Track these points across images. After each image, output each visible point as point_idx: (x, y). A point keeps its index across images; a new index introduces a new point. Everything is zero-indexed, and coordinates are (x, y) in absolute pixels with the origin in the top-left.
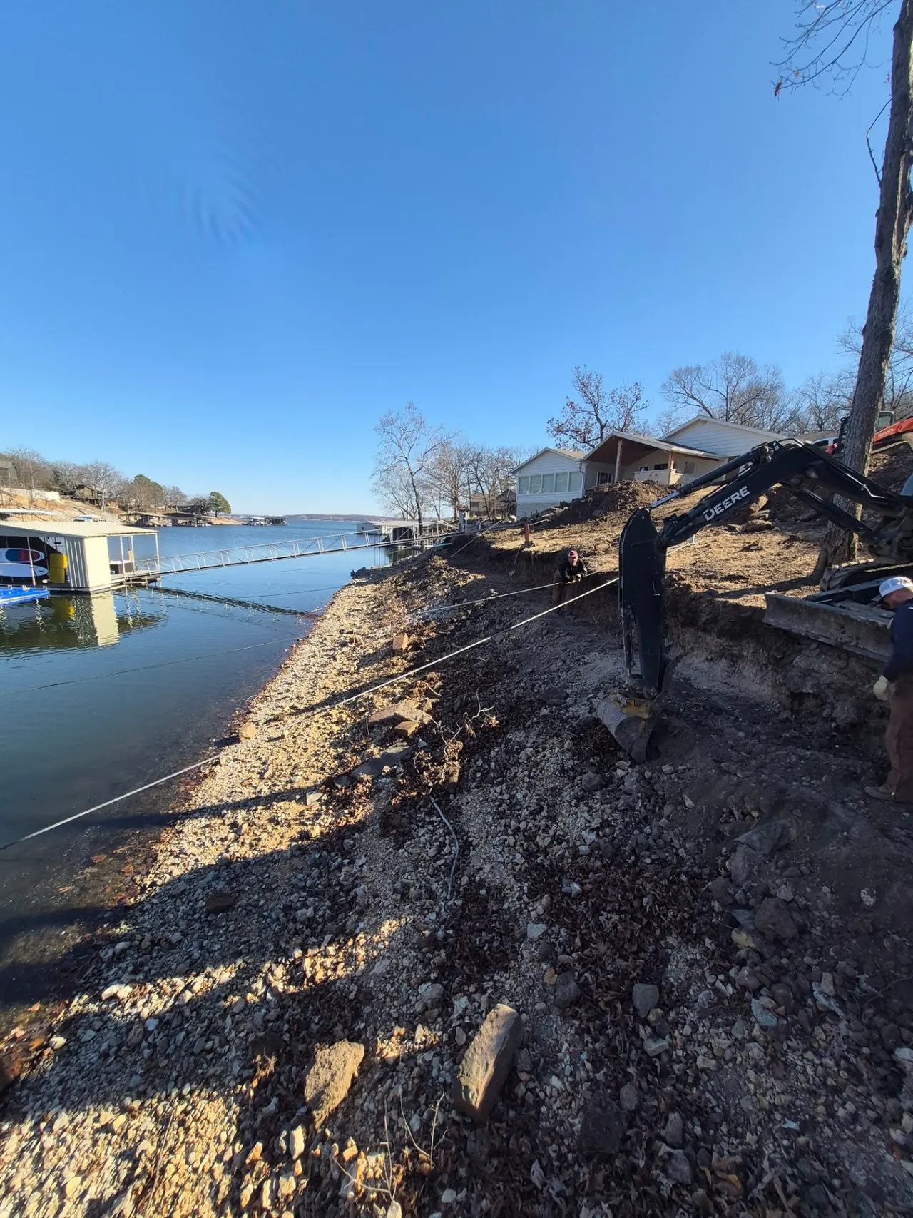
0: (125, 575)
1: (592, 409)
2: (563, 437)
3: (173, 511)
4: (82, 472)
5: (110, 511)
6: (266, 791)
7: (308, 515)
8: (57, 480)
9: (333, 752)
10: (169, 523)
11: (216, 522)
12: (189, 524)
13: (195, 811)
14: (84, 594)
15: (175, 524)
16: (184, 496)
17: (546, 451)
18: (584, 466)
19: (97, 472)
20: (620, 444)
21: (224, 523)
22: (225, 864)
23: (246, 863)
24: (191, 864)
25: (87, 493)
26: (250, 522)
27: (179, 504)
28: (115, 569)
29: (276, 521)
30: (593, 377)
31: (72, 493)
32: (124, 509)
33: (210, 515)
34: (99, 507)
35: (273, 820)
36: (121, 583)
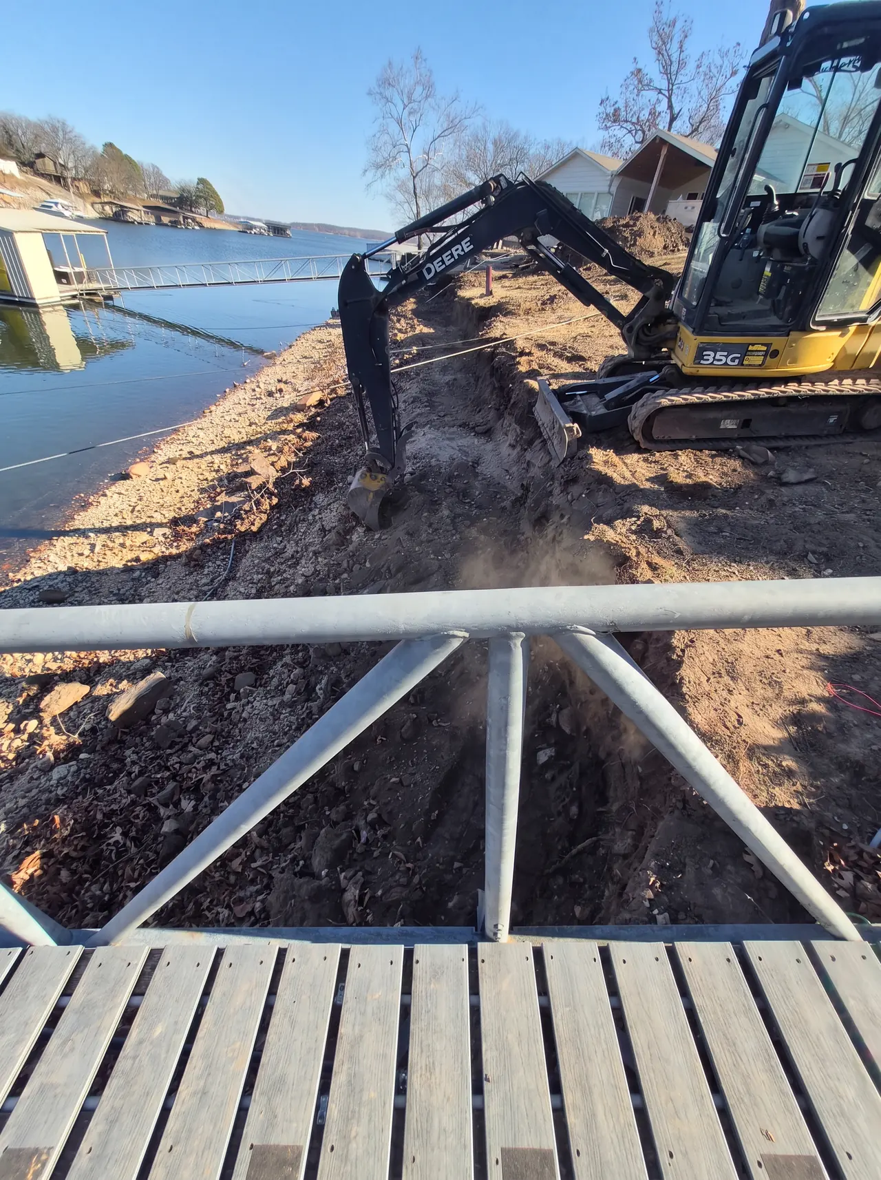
0: (75, 288)
1: (663, 84)
2: (618, 131)
3: (160, 203)
4: (39, 132)
5: (81, 195)
6: (129, 523)
7: (319, 226)
8: (10, 143)
9: (196, 495)
10: (152, 220)
11: (207, 224)
12: (174, 224)
13: (71, 531)
14: (30, 305)
15: (159, 223)
16: (166, 181)
17: (576, 155)
18: (616, 183)
19: (55, 132)
20: (664, 152)
21: (218, 226)
22: (73, 571)
23: (88, 573)
24: (51, 570)
25: (50, 167)
26: (246, 229)
27: (161, 193)
28: (61, 277)
29: (278, 230)
30: (679, 25)
31: (31, 165)
32: (97, 193)
33: (200, 214)
34: (66, 187)
35: (123, 545)
36: (74, 297)
